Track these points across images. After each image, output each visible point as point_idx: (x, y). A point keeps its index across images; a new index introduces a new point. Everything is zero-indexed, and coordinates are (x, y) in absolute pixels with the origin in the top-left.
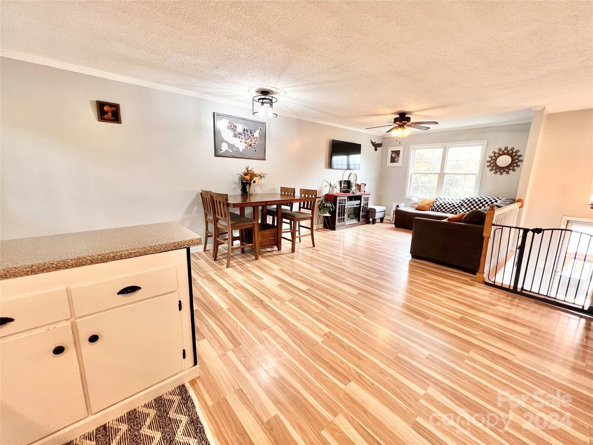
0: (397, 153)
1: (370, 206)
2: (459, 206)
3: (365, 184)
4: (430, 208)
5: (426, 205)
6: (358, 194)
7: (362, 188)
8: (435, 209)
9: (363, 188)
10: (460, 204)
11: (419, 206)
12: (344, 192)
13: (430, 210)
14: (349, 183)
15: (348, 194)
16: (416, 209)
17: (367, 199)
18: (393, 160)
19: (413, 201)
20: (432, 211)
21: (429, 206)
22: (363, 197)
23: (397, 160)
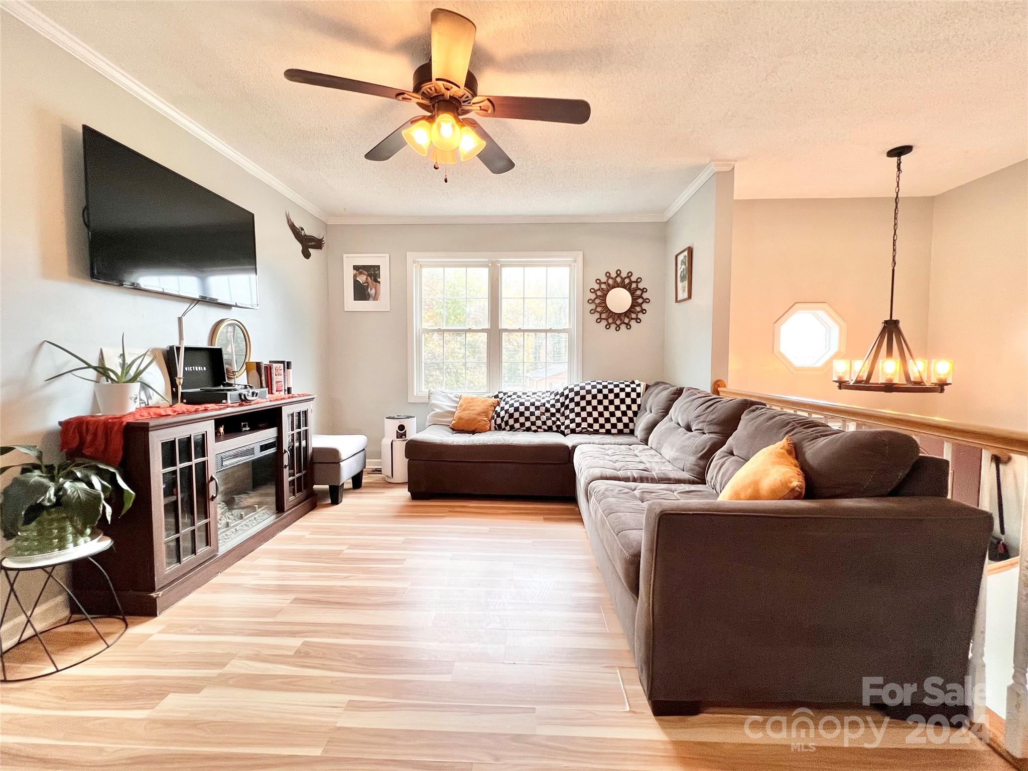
0: (373, 272)
1: (318, 441)
2: (558, 411)
3: (289, 363)
4: (490, 421)
5: (479, 414)
6: (262, 401)
7: (275, 379)
8: (503, 425)
9: (281, 378)
10: (558, 405)
11: (460, 419)
12: (191, 399)
13: (493, 428)
14: (214, 357)
15: (215, 410)
16: (453, 429)
17: (302, 418)
18: (361, 293)
19: (437, 406)
20: (496, 429)
21: (487, 416)
22: (286, 412)
23: (372, 292)
